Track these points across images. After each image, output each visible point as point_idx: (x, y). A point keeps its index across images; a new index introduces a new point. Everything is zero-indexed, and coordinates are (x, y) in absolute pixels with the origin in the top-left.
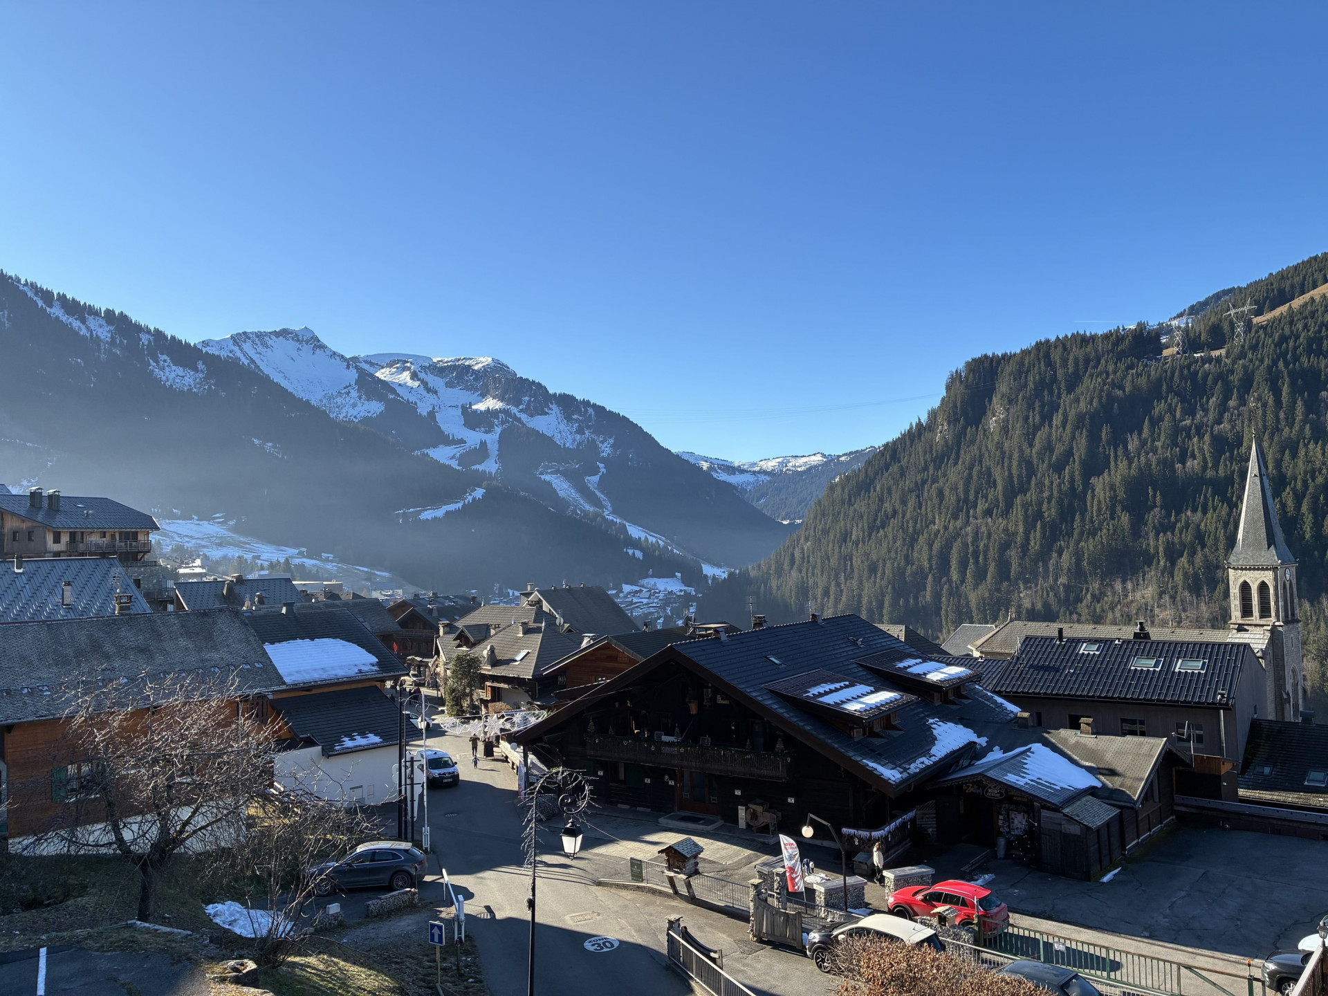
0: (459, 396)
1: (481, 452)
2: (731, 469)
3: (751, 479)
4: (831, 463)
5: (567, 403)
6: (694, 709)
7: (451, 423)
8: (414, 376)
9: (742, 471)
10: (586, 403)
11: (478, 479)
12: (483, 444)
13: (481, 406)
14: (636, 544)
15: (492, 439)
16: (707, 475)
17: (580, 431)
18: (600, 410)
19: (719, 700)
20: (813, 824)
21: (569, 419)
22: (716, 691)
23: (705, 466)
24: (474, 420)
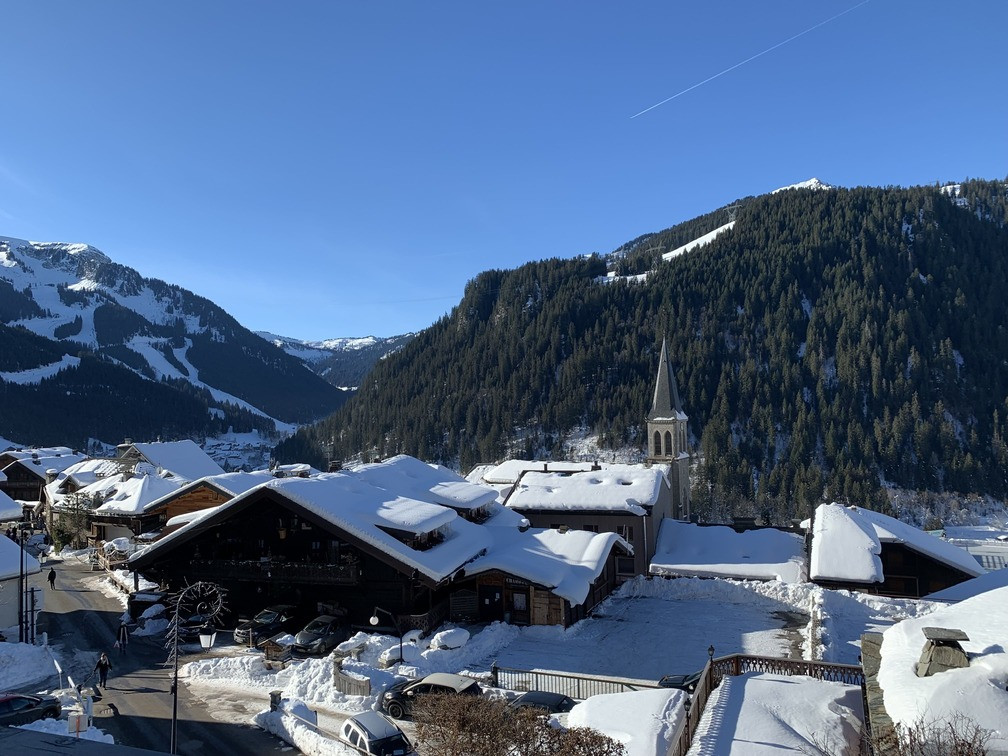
0: (57, 275)
1: (76, 326)
2: (298, 345)
3: (318, 355)
4: (381, 345)
5: (158, 287)
6: (283, 535)
7: (46, 298)
8: (11, 256)
9: (308, 347)
10: (176, 288)
11: (73, 350)
12: (79, 320)
13: (77, 287)
14: (219, 405)
15: (88, 314)
16: (280, 350)
17: (170, 310)
18: (188, 294)
19: (304, 527)
20: (378, 615)
21: (159, 300)
22: (301, 520)
23: (279, 344)
24: (70, 298)
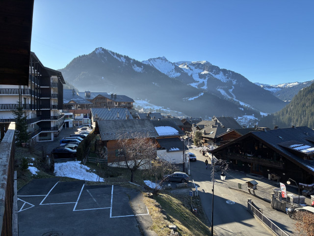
0: (198, 71)
1: (203, 84)
2: (269, 87)
3: (275, 89)
4: (301, 85)
5: (224, 71)
6: (256, 148)
7: (196, 77)
8: (187, 66)
9: (272, 87)
10: (230, 71)
11: (202, 91)
12: (203, 82)
13: (203, 73)
14: (242, 107)
15: (206, 81)
16: (262, 88)
17: (228, 78)
18: (233, 73)
19: (264, 147)
20: (290, 181)
21: (225, 75)
22: (263, 144)
23: (262, 86)
24: (201, 76)
